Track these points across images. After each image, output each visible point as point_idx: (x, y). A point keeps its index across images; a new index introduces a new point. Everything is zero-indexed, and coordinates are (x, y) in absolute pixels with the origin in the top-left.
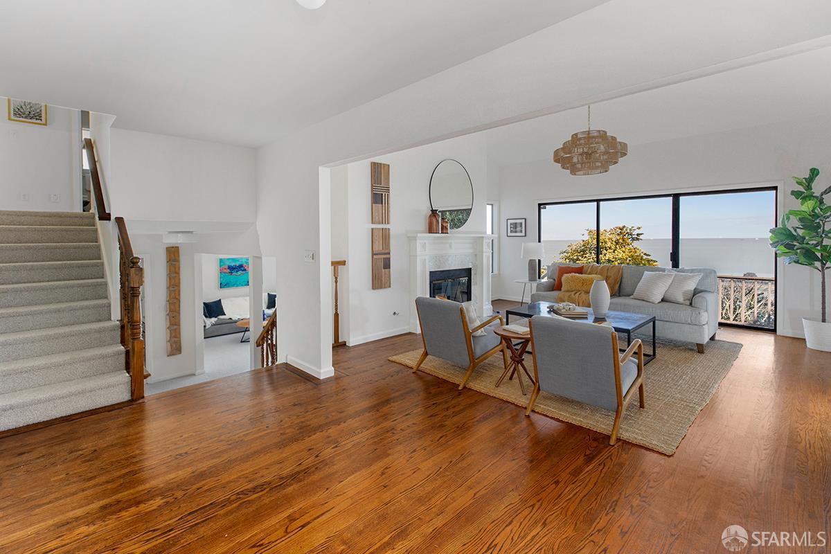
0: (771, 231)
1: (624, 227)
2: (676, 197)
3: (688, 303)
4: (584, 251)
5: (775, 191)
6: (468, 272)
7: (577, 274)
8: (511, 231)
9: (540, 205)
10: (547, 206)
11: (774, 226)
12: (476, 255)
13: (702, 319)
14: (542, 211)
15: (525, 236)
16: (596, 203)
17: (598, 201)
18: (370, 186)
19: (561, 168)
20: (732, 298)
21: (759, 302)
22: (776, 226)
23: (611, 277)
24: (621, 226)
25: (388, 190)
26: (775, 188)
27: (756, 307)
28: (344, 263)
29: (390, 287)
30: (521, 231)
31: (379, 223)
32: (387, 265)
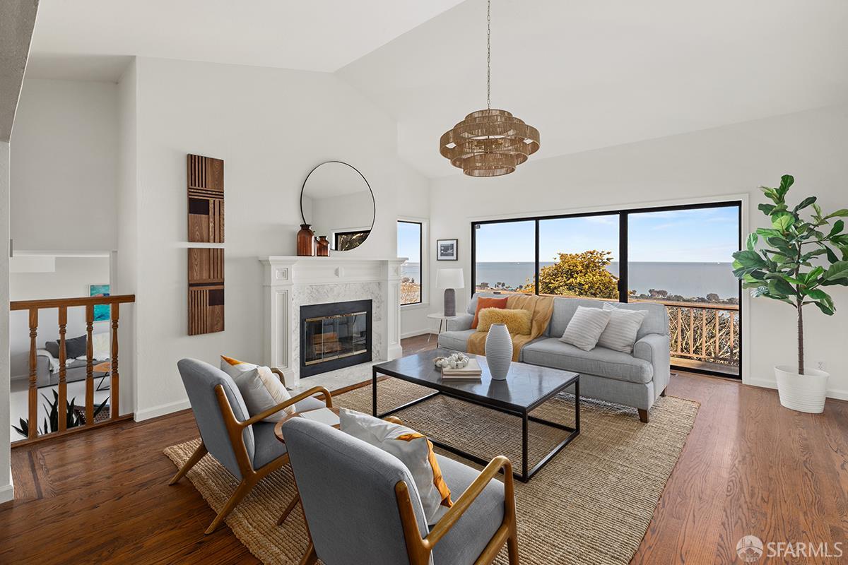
0: (735, 256)
1: (594, 251)
2: (624, 215)
3: (628, 349)
4: (555, 275)
5: (738, 207)
6: (367, 305)
7: (497, 309)
8: (442, 255)
9: (473, 224)
10: (481, 225)
11: (738, 250)
12: (379, 284)
13: (645, 376)
14: (477, 231)
15: (457, 259)
16: (534, 222)
17: (537, 219)
18: (186, 188)
19: (450, 164)
20: (692, 326)
21: (720, 330)
22: (740, 249)
23: (539, 312)
24: (592, 251)
25: (220, 195)
26: (739, 203)
27: (718, 335)
28: (131, 299)
29: (223, 330)
30: (453, 255)
31: (202, 241)
32: (217, 298)
